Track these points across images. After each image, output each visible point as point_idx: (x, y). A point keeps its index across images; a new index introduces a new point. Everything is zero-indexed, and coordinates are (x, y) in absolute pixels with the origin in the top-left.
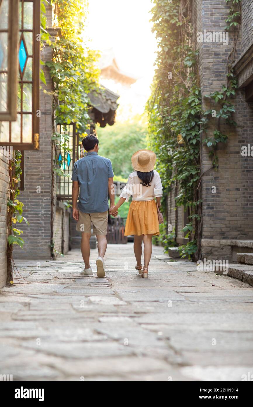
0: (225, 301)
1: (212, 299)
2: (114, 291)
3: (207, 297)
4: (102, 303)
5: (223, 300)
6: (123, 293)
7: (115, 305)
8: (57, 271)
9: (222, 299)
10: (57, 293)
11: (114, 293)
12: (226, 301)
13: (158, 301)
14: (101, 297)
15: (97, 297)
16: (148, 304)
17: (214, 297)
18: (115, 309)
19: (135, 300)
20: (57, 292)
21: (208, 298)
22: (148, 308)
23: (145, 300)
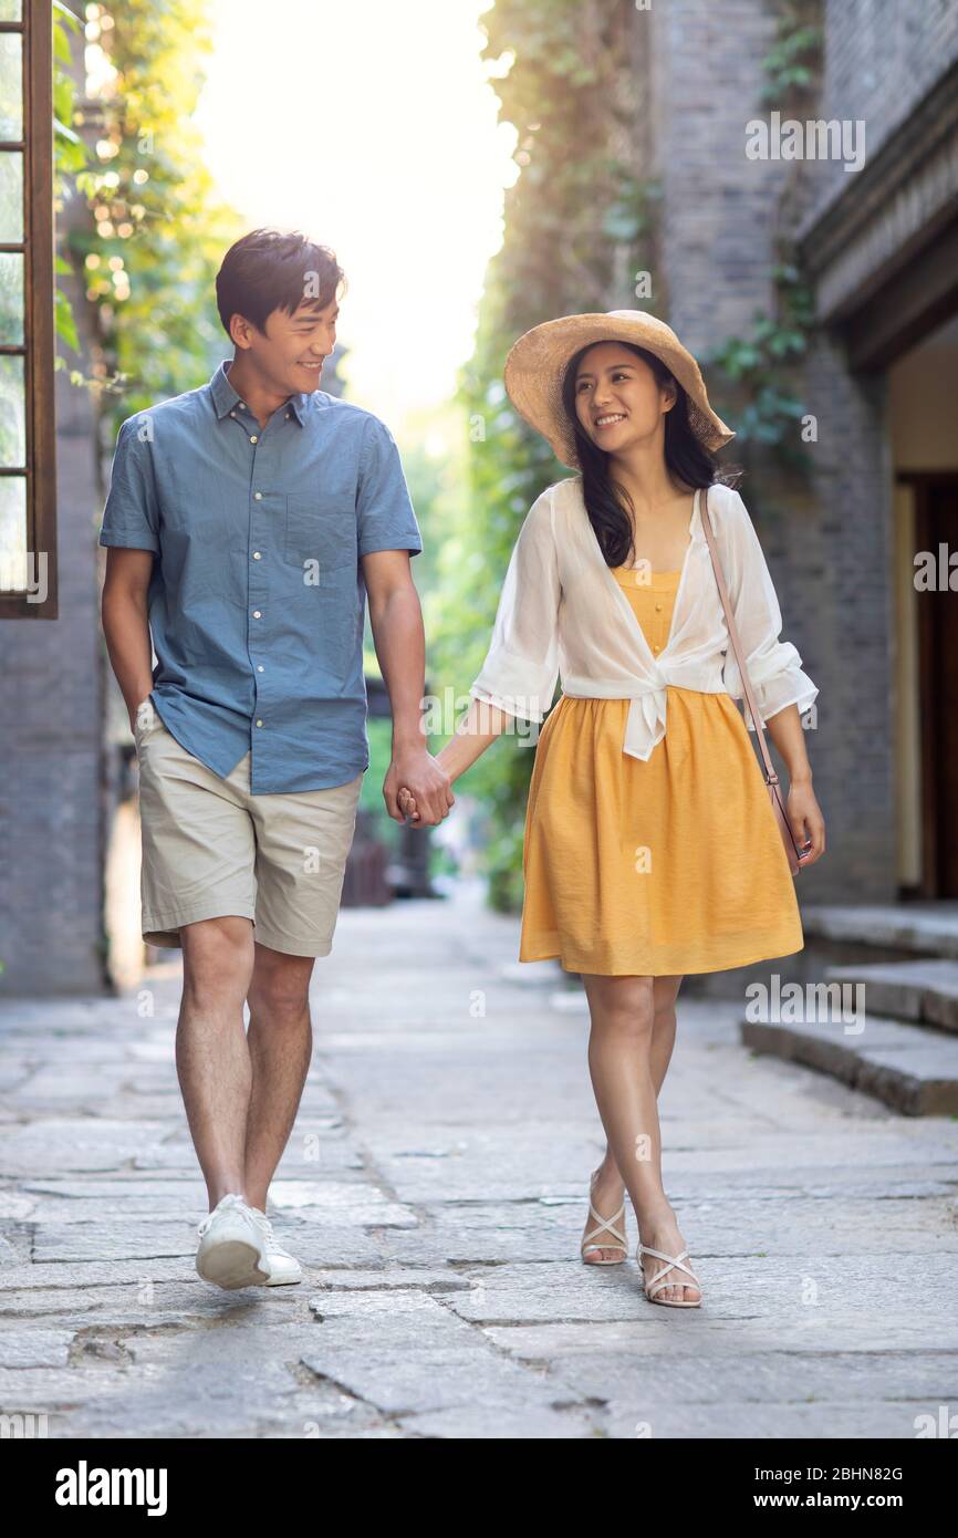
0: (797, 1193)
1: (748, 1182)
2: (361, 1151)
3: (725, 1175)
4: (315, 1216)
5: (791, 1188)
6: (396, 1162)
7: (370, 1229)
8: (130, 1058)
9: (787, 1183)
10: (138, 1169)
11: (359, 1163)
12: (804, 1197)
13: (535, 1200)
14: (310, 1184)
15: (296, 1183)
16: (498, 1216)
17: (752, 1174)
18: (371, 1247)
19: (448, 1197)
20: (138, 1163)
21: (731, 1179)
22: (501, 1237)
23: (485, 1195)
